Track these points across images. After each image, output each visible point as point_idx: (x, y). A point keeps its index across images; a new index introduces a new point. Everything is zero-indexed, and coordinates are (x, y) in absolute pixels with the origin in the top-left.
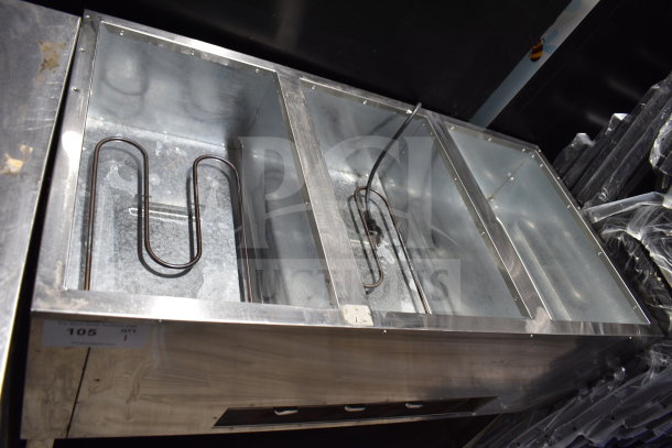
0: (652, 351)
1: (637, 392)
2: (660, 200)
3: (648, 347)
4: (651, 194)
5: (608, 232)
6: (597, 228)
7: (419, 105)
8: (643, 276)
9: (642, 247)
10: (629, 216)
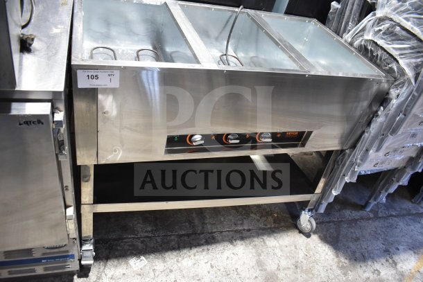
0: (391, 90)
1: (389, 115)
2: (375, 15)
3: (389, 89)
4: (371, 14)
5: (356, 43)
6: (351, 44)
7: (241, 7)
8: (377, 55)
9: (374, 42)
10: (363, 30)
